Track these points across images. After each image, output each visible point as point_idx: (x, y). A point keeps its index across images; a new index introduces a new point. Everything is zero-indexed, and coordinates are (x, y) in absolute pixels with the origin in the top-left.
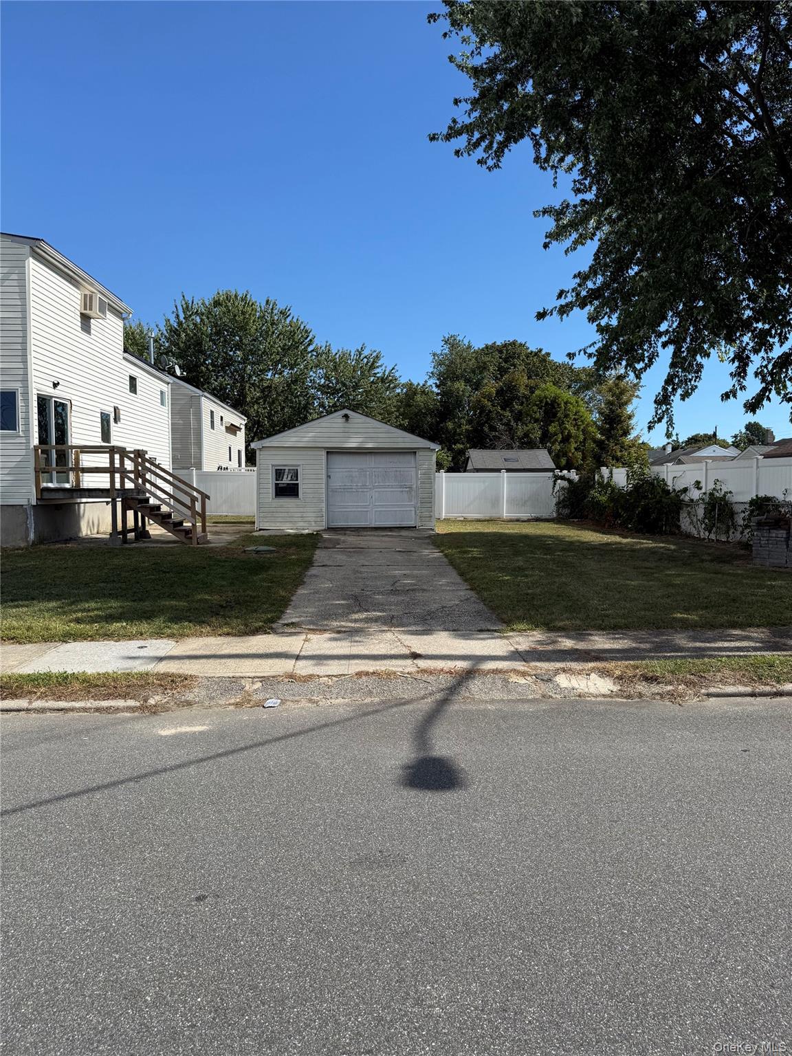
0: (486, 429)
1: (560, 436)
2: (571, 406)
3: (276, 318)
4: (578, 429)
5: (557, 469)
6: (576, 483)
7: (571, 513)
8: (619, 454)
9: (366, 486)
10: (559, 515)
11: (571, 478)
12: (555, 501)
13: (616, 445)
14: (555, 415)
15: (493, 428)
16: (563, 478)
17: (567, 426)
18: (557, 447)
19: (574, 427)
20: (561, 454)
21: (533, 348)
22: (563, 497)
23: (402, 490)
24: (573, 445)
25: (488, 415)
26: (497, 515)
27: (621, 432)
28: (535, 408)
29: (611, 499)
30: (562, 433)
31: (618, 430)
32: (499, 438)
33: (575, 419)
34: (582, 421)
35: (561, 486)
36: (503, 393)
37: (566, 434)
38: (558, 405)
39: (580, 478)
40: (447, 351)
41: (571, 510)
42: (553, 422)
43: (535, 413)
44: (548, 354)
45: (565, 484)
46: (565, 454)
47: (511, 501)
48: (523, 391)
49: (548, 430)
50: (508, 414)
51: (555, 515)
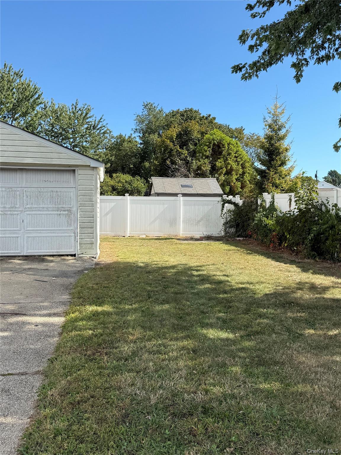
0: (168, 162)
1: (225, 169)
2: (232, 147)
3: (11, 78)
4: (238, 164)
5: (224, 195)
6: (241, 207)
7: (236, 232)
8: (278, 182)
9: (16, 208)
10: (226, 233)
11: (236, 202)
12: (223, 221)
13: (275, 174)
14: (221, 153)
15: (173, 162)
16: (230, 202)
17: (230, 162)
18: (222, 178)
19: (235, 162)
20: (225, 183)
21: (204, 114)
22: (230, 218)
23: (59, 213)
24: (235, 177)
25: (170, 152)
26: (175, 234)
27: (279, 163)
28: (206, 148)
29: (277, 222)
30: (226, 167)
31: (277, 161)
32: (179, 170)
33: (236, 157)
34: (241, 158)
35: (228, 209)
36: (181, 136)
37: (229, 168)
38: (223, 145)
39: (244, 203)
40: (146, 112)
41: (237, 230)
42: (219, 158)
43: (206, 151)
44: (214, 118)
45: (232, 207)
46: (229, 184)
47: (187, 221)
48: (196, 135)
49: (215, 165)
50: (185, 152)
51: (223, 233)
